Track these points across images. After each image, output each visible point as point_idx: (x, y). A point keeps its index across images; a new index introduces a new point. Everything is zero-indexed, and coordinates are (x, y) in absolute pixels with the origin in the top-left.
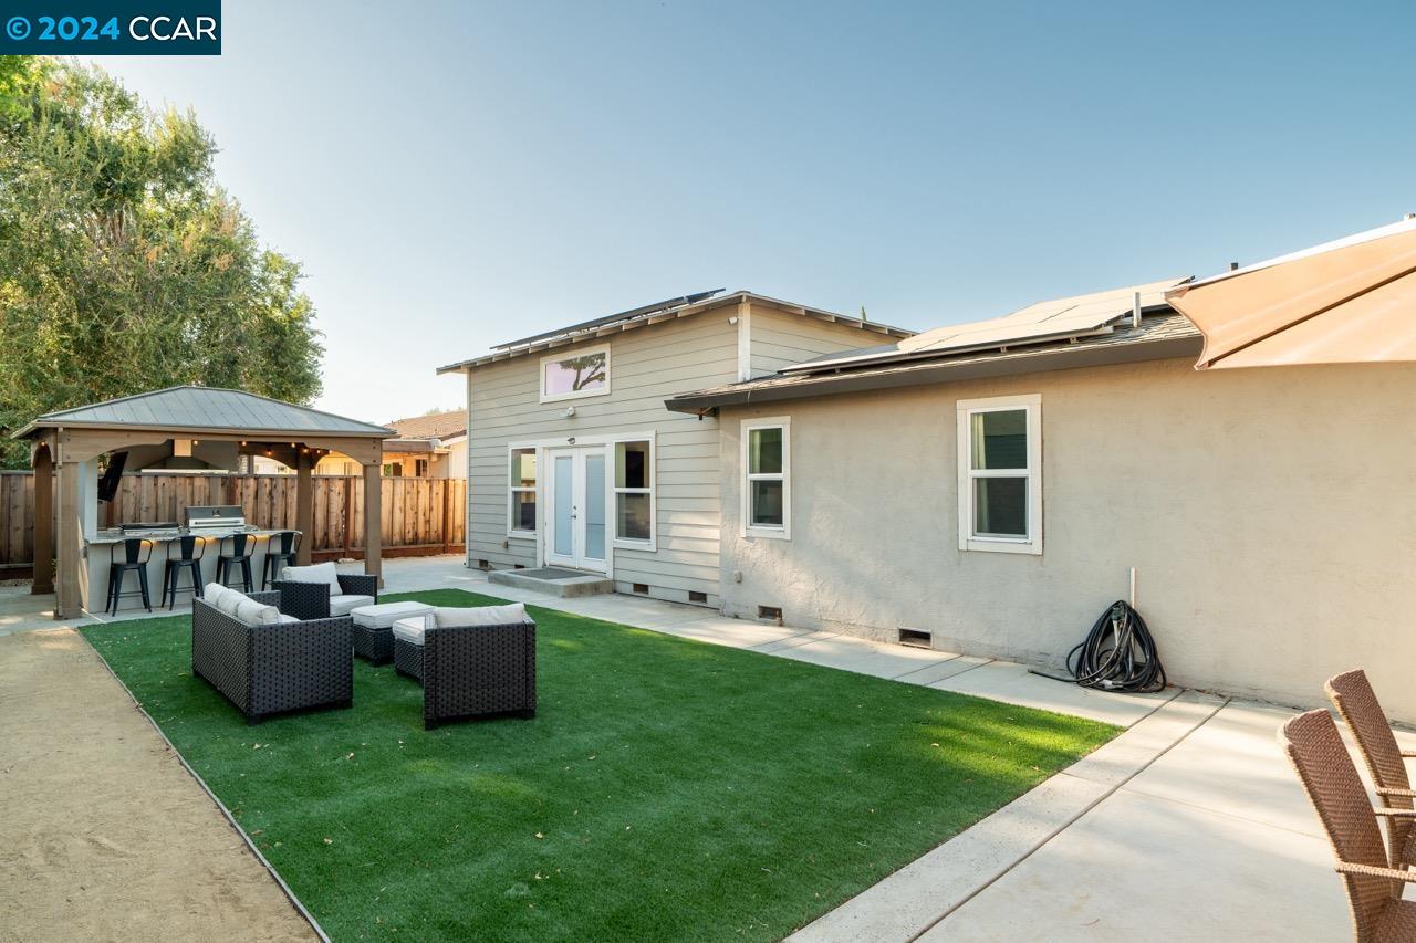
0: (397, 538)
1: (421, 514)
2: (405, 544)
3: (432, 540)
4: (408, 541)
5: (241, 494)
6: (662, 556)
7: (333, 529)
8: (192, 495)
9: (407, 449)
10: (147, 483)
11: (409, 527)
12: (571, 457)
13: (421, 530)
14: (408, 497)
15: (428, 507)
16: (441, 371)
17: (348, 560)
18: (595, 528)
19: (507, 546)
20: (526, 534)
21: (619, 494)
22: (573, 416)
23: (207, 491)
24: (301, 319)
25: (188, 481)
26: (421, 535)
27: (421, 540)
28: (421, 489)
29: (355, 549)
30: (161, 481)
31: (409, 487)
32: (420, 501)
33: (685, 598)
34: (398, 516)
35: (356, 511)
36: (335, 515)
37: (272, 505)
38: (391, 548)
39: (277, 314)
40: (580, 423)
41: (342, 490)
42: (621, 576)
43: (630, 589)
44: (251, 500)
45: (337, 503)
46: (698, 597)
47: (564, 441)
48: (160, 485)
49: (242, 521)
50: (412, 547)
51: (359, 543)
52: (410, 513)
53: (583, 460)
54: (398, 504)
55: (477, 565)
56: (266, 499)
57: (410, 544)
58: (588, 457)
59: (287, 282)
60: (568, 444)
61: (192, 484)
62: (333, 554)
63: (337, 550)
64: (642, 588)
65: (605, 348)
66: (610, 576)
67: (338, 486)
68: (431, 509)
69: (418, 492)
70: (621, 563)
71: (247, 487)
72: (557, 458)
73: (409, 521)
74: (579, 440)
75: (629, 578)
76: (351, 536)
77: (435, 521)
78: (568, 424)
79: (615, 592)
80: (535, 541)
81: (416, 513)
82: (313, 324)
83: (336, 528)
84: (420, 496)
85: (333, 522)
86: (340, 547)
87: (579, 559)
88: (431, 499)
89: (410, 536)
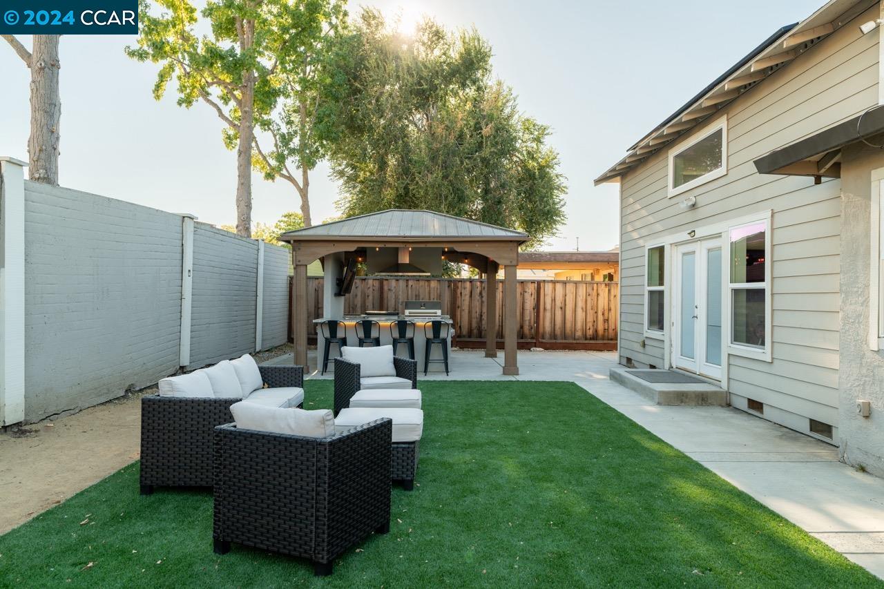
0: (579, 334)
1: (600, 313)
2: (586, 339)
3: (610, 337)
4: (588, 337)
5: (461, 293)
6: (778, 367)
7: (527, 323)
8: (429, 293)
9: (606, 259)
10: (402, 283)
11: (590, 325)
12: (694, 252)
13: (600, 328)
14: (589, 298)
15: (606, 308)
16: (598, 182)
17: (538, 349)
18: (713, 329)
19: (644, 345)
20: (656, 334)
21: (736, 292)
22: (694, 206)
23: (439, 292)
24: (548, 166)
25: (426, 283)
26: (601, 331)
27: (600, 337)
28: (600, 292)
29: (544, 341)
30: (410, 283)
31: (589, 290)
32: (599, 302)
33: (805, 427)
34: (580, 314)
35: (545, 309)
36: (528, 312)
37: (482, 302)
38: (574, 342)
39: (532, 164)
40: (701, 213)
41: (534, 292)
42: (736, 388)
43: (743, 405)
44: (467, 298)
45: (530, 303)
46: (821, 429)
47: (685, 236)
48: (410, 286)
49: (439, 312)
50: (591, 342)
51: (547, 336)
52: (590, 313)
53: (705, 253)
54: (580, 304)
55: (624, 361)
56: (478, 297)
57: (591, 339)
58: (709, 250)
59: (538, 140)
60: (689, 237)
61: (429, 286)
62: (527, 343)
63: (530, 340)
64: (756, 405)
65: (721, 123)
66: (724, 385)
67: (531, 289)
68: (610, 310)
69: (598, 295)
70: (736, 373)
71: (465, 288)
72: (684, 254)
73: (590, 319)
74: (700, 233)
75: (743, 391)
76: (541, 330)
77: (613, 321)
78: (690, 216)
79: (729, 405)
80: (663, 341)
81: (596, 312)
82: (557, 170)
83: (530, 323)
84: (599, 297)
85: (527, 318)
86: (532, 338)
87: (699, 365)
88: (609, 300)
89: (590, 333)
